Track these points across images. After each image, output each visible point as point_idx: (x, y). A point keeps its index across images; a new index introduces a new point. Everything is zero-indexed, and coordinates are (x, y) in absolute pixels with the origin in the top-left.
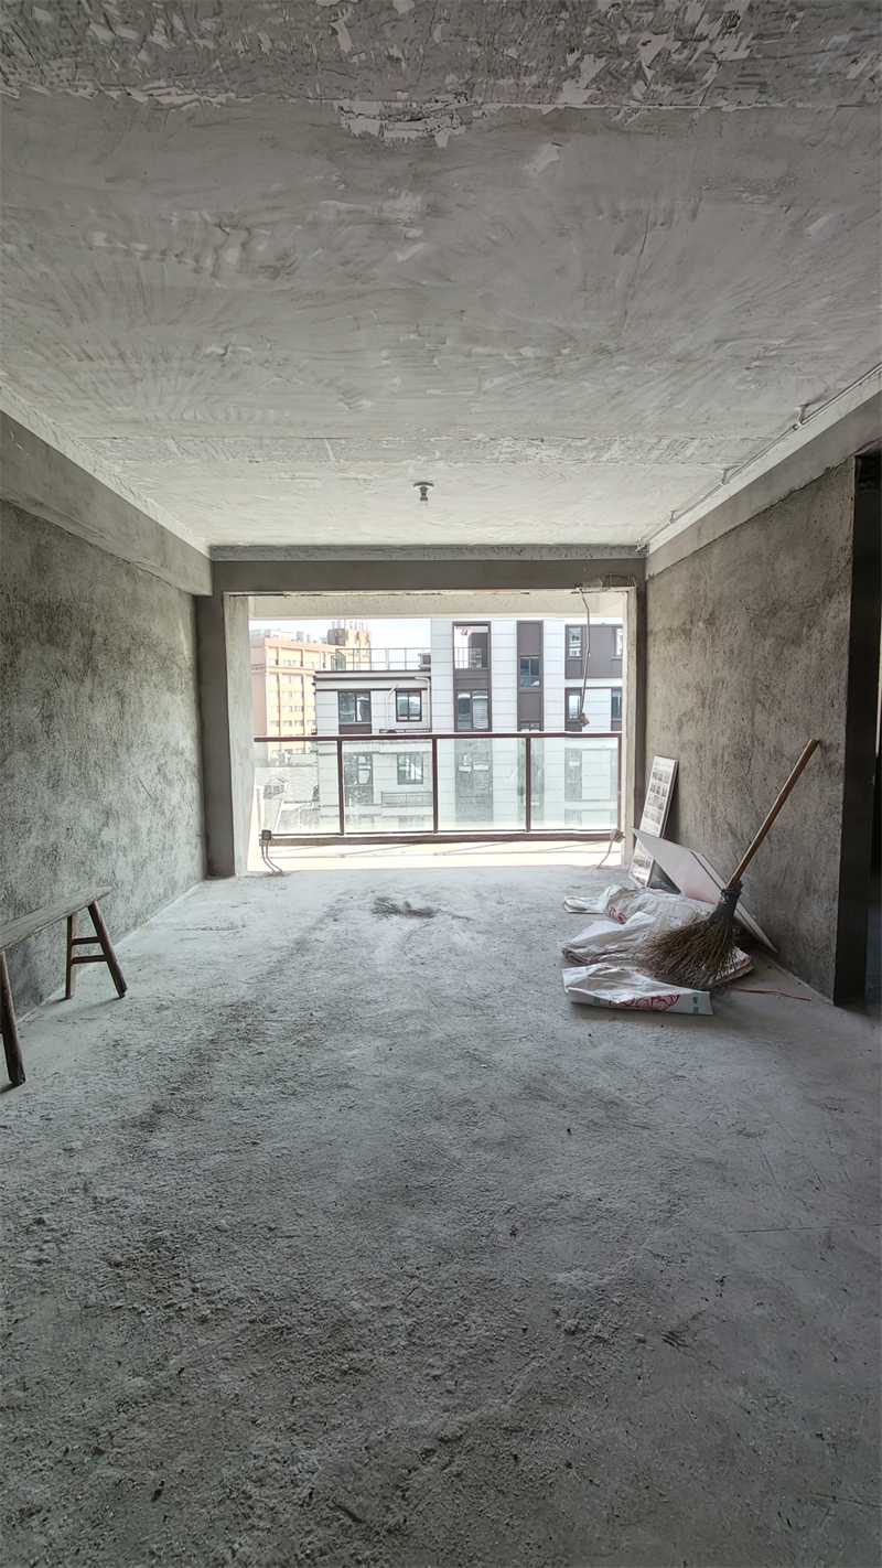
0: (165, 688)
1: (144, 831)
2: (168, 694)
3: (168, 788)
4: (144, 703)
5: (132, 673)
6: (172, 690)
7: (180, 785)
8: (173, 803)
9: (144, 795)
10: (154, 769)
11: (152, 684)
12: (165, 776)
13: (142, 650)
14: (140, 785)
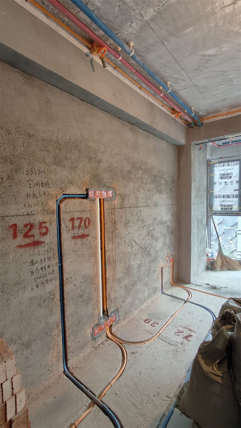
0: (156, 191)
1: (135, 267)
2: (158, 194)
3: (154, 242)
4: (140, 199)
5: (132, 184)
6: (160, 192)
7: (163, 239)
8: (156, 249)
9: (136, 248)
10: (145, 233)
11: (146, 189)
12: (152, 236)
13: (140, 171)
14: (133, 243)
